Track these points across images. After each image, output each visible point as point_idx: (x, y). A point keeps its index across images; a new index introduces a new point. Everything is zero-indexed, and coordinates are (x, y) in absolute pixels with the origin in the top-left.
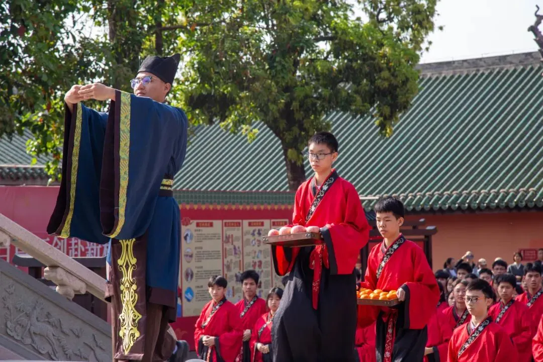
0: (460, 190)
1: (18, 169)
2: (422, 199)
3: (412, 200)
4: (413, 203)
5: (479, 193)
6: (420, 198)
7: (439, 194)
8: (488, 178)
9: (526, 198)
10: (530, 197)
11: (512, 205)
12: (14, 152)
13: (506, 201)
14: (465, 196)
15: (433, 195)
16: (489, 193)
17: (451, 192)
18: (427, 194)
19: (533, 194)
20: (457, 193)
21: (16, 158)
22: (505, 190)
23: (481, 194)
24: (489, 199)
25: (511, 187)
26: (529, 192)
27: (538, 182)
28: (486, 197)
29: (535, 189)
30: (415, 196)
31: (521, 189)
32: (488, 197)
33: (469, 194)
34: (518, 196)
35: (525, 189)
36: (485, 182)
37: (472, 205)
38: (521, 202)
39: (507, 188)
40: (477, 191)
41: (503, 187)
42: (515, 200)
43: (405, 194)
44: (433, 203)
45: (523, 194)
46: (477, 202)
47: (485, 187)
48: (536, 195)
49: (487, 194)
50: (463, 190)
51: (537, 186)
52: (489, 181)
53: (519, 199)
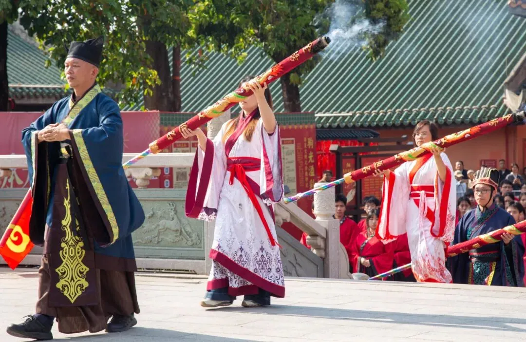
0: (427, 107)
1: (21, 88)
2: (393, 116)
3: (383, 116)
4: (385, 119)
5: (445, 110)
6: (390, 114)
7: (409, 111)
8: (452, 96)
9: (488, 115)
10: (492, 113)
11: (475, 121)
12: (15, 72)
13: (470, 117)
14: (432, 113)
15: (402, 112)
16: (454, 110)
17: (420, 109)
18: (397, 110)
19: (494, 110)
20: (424, 110)
21: (18, 77)
22: (469, 107)
23: (447, 110)
24: (454, 115)
25: (473, 105)
26: (490, 109)
27: (498, 100)
28: (451, 113)
29: (495, 105)
30: (386, 113)
31: (483, 106)
32: (453, 113)
33: (436, 110)
34: (481, 112)
35: (486, 106)
36: (449, 99)
37: (439, 121)
38: (484, 118)
39: (470, 105)
40: (443, 108)
41: (466, 104)
42: (479, 116)
43: (376, 111)
44: (404, 119)
45: (485, 111)
46: (444, 118)
47: (450, 104)
48: (497, 111)
49: (453, 110)
50: (430, 107)
51: (497, 103)
52: (452, 99)
53: (482, 115)
